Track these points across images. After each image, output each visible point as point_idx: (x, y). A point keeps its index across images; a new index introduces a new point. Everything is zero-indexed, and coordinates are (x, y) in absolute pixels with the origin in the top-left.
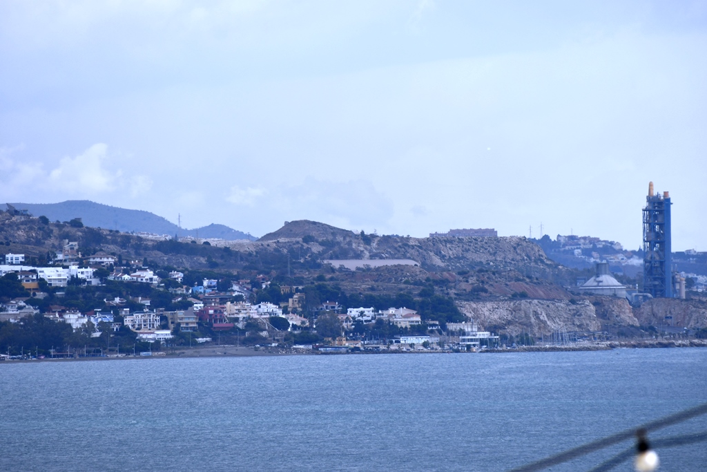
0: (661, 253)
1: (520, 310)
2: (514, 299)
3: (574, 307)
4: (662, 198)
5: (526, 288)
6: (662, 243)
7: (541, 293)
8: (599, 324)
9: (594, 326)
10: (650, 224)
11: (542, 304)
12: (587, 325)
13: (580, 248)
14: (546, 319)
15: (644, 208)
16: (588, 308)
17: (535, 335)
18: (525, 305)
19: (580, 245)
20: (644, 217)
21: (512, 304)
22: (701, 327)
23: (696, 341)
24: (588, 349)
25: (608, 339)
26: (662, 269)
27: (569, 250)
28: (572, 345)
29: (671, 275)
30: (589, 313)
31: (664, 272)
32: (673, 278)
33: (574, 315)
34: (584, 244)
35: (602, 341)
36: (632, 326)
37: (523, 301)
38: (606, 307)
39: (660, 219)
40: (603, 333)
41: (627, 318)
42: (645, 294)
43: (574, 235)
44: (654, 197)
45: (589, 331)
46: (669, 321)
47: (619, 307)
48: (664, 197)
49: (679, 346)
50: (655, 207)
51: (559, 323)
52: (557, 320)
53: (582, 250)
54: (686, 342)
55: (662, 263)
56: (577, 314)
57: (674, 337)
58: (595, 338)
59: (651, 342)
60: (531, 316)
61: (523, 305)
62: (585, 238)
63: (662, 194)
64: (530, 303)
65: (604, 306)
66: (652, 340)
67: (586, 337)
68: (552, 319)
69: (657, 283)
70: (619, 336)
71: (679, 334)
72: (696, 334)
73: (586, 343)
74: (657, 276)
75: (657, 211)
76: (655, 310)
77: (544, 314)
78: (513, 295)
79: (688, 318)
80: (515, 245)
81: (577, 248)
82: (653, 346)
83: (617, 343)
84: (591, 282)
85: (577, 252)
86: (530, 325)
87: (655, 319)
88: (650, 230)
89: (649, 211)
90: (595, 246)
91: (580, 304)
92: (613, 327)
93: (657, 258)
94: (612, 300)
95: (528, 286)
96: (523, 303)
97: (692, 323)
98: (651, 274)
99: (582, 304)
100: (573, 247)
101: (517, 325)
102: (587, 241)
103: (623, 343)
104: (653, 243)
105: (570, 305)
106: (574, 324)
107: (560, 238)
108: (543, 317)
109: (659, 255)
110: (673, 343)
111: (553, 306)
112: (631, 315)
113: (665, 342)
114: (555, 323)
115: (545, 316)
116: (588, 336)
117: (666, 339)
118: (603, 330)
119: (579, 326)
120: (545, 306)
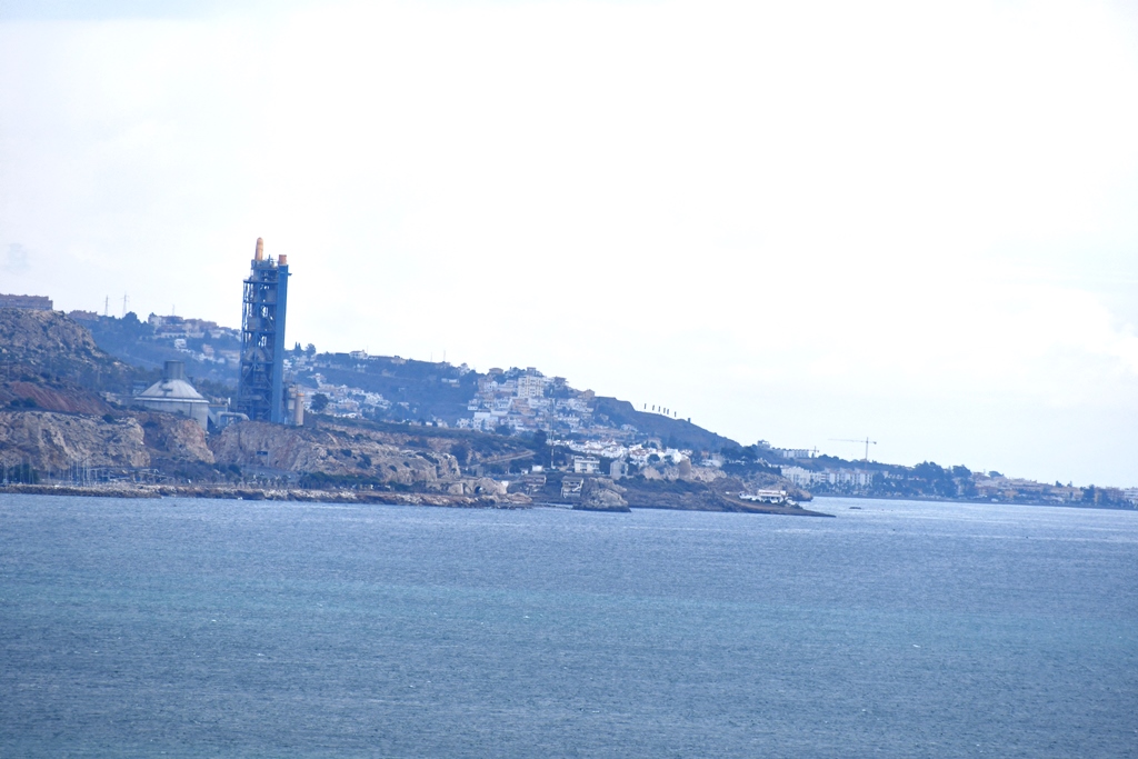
0: (268, 351)
1: (22, 427)
2: (14, 410)
3: (108, 427)
4: (276, 265)
5: (38, 393)
6: (271, 336)
7: (62, 402)
8: (148, 457)
9: (139, 459)
10: (254, 304)
11: (59, 420)
12: (129, 456)
13: (184, 337)
14: (63, 443)
15: (247, 278)
16: (132, 430)
17: (43, 467)
18: (30, 419)
19: (184, 332)
20: (245, 293)
21: (9, 416)
22: (311, 471)
23: (298, 492)
24: (121, 495)
25: (158, 481)
26: (268, 376)
27: (167, 339)
28: (96, 487)
29: (282, 387)
30: (133, 438)
31: (271, 381)
32: (285, 391)
33: (109, 440)
34: (192, 331)
35: (148, 484)
36: (202, 463)
37: (28, 413)
38: (166, 430)
39: (270, 298)
40: (152, 472)
41: (197, 450)
42: (237, 414)
43: (177, 314)
44: (263, 262)
45: (130, 466)
46: (263, 458)
47: (186, 431)
48: (279, 263)
49: (271, 498)
50: (264, 278)
51: (84, 451)
52: (81, 446)
53: (188, 341)
54: (283, 493)
55: (268, 367)
56: (114, 438)
57: (265, 485)
58: (138, 479)
59: (227, 490)
60: (39, 437)
61: (26, 419)
62: (193, 322)
63: (276, 259)
64: (39, 416)
65: (162, 428)
66: (228, 486)
67: (124, 475)
68: (74, 446)
69: (258, 397)
70: (176, 478)
71: (273, 480)
72: (300, 482)
73: (122, 486)
74: (260, 387)
75: (267, 284)
76: (244, 441)
77: (59, 435)
78: (12, 403)
79: (292, 456)
80: (46, 324)
81: (180, 337)
82: (229, 496)
83: (172, 488)
84: (154, 390)
85: (179, 342)
86: (36, 452)
87: (241, 455)
88: (254, 314)
89: (255, 283)
90: (208, 336)
91: (119, 424)
92: (171, 463)
93: (262, 359)
94: (174, 421)
95: (41, 390)
96: (28, 417)
97: (298, 464)
98: (251, 384)
99: (123, 423)
100: (173, 335)
101: (16, 449)
102: (197, 327)
103: (181, 488)
104: (256, 334)
105: (102, 424)
106: (106, 454)
107: (153, 320)
108: (59, 440)
109: (265, 354)
110: (262, 494)
111: (75, 424)
112: (204, 445)
113: (249, 490)
114: (76, 450)
115: (62, 439)
116: (129, 475)
117: (252, 486)
118: (152, 467)
119: (115, 458)
120: (63, 424)
